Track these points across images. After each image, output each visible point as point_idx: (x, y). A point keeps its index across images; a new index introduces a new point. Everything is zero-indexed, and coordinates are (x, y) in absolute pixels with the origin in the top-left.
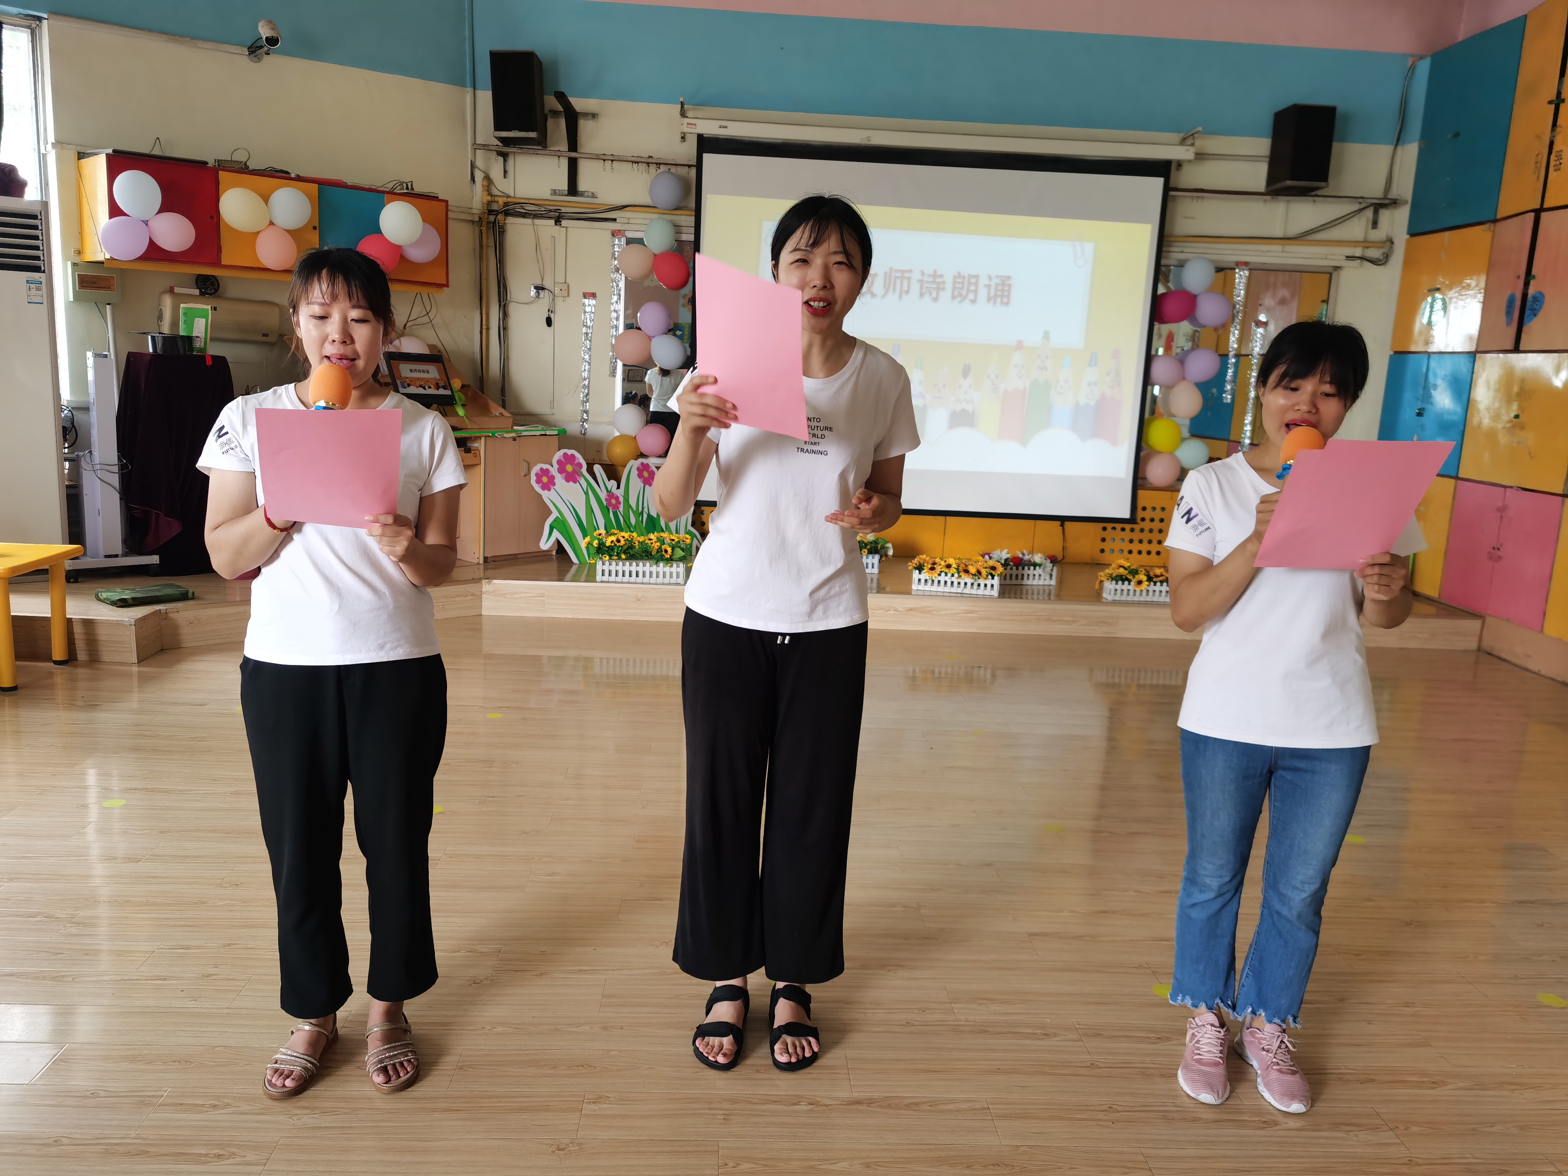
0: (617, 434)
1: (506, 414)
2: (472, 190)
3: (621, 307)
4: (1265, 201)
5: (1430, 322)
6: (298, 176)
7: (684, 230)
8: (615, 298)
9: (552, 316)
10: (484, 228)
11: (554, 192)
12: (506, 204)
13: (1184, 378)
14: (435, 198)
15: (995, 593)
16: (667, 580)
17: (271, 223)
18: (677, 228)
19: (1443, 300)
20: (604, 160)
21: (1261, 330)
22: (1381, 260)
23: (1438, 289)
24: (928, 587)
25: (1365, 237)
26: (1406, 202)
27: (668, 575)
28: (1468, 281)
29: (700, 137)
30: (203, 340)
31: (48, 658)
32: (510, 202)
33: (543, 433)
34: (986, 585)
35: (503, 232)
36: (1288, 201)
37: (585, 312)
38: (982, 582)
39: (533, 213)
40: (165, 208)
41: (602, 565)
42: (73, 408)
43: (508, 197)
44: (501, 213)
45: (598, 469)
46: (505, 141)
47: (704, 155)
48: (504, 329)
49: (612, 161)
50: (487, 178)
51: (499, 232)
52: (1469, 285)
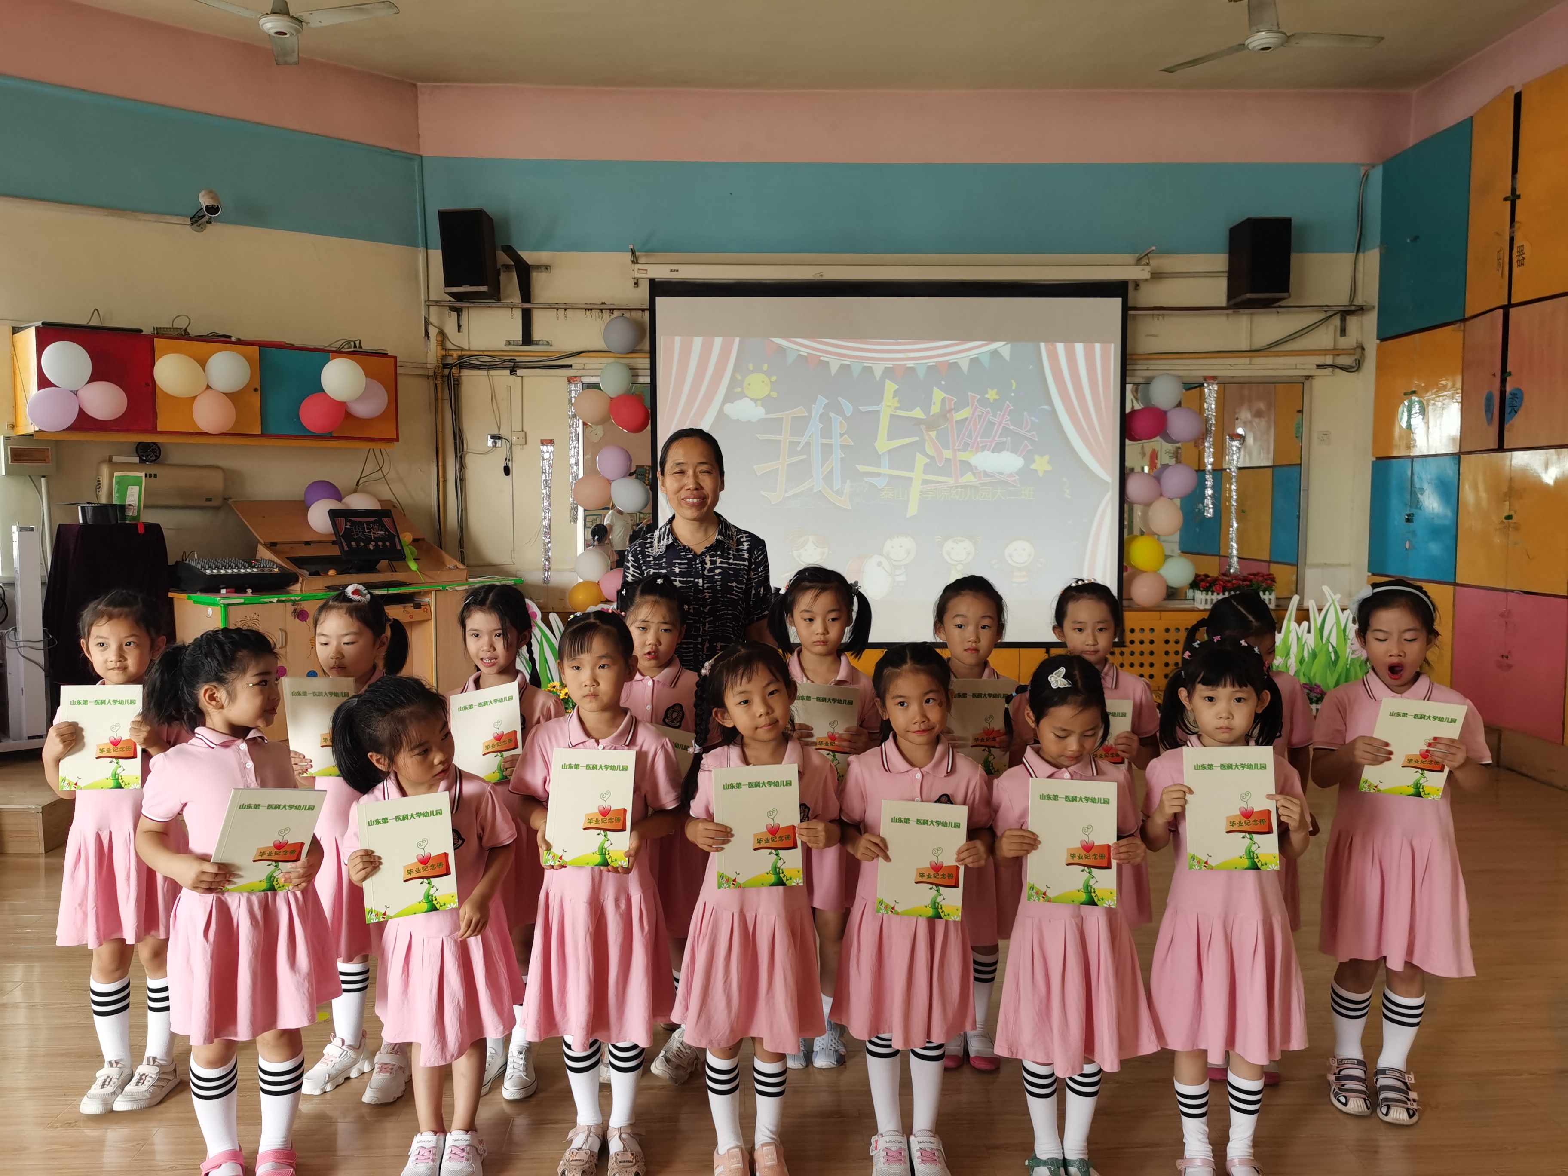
0: (581, 580)
1: (461, 566)
2: (426, 346)
3: (580, 452)
4: (1228, 315)
5: (1409, 425)
6: (239, 339)
7: (641, 372)
8: (575, 442)
9: (510, 465)
10: (439, 382)
11: (509, 343)
12: (460, 357)
13: (1161, 495)
14: (384, 355)
17: (209, 387)
18: (634, 371)
19: (1420, 402)
20: (557, 309)
21: (1236, 443)
22: (1353, 367)
23: (1414, 392)
25: (1335, 345)
26: (1374, 307)
28: (1444, 382)
29: (652, 282)
30: (136, 508)
32: (463, 356)
35: (458, 385)
36: (1252, 314)
37: (543, 459)
39: (488, 364)
40: (96, 376)
42: (4, 584)
43: (462, 350)
44: (455, 366)
46: (458, 297)
47: (657, 298)
48: (461, 480)
49: (565, 309)
50: (442, 334)
51: (454, 385)
52: (1445, 386)
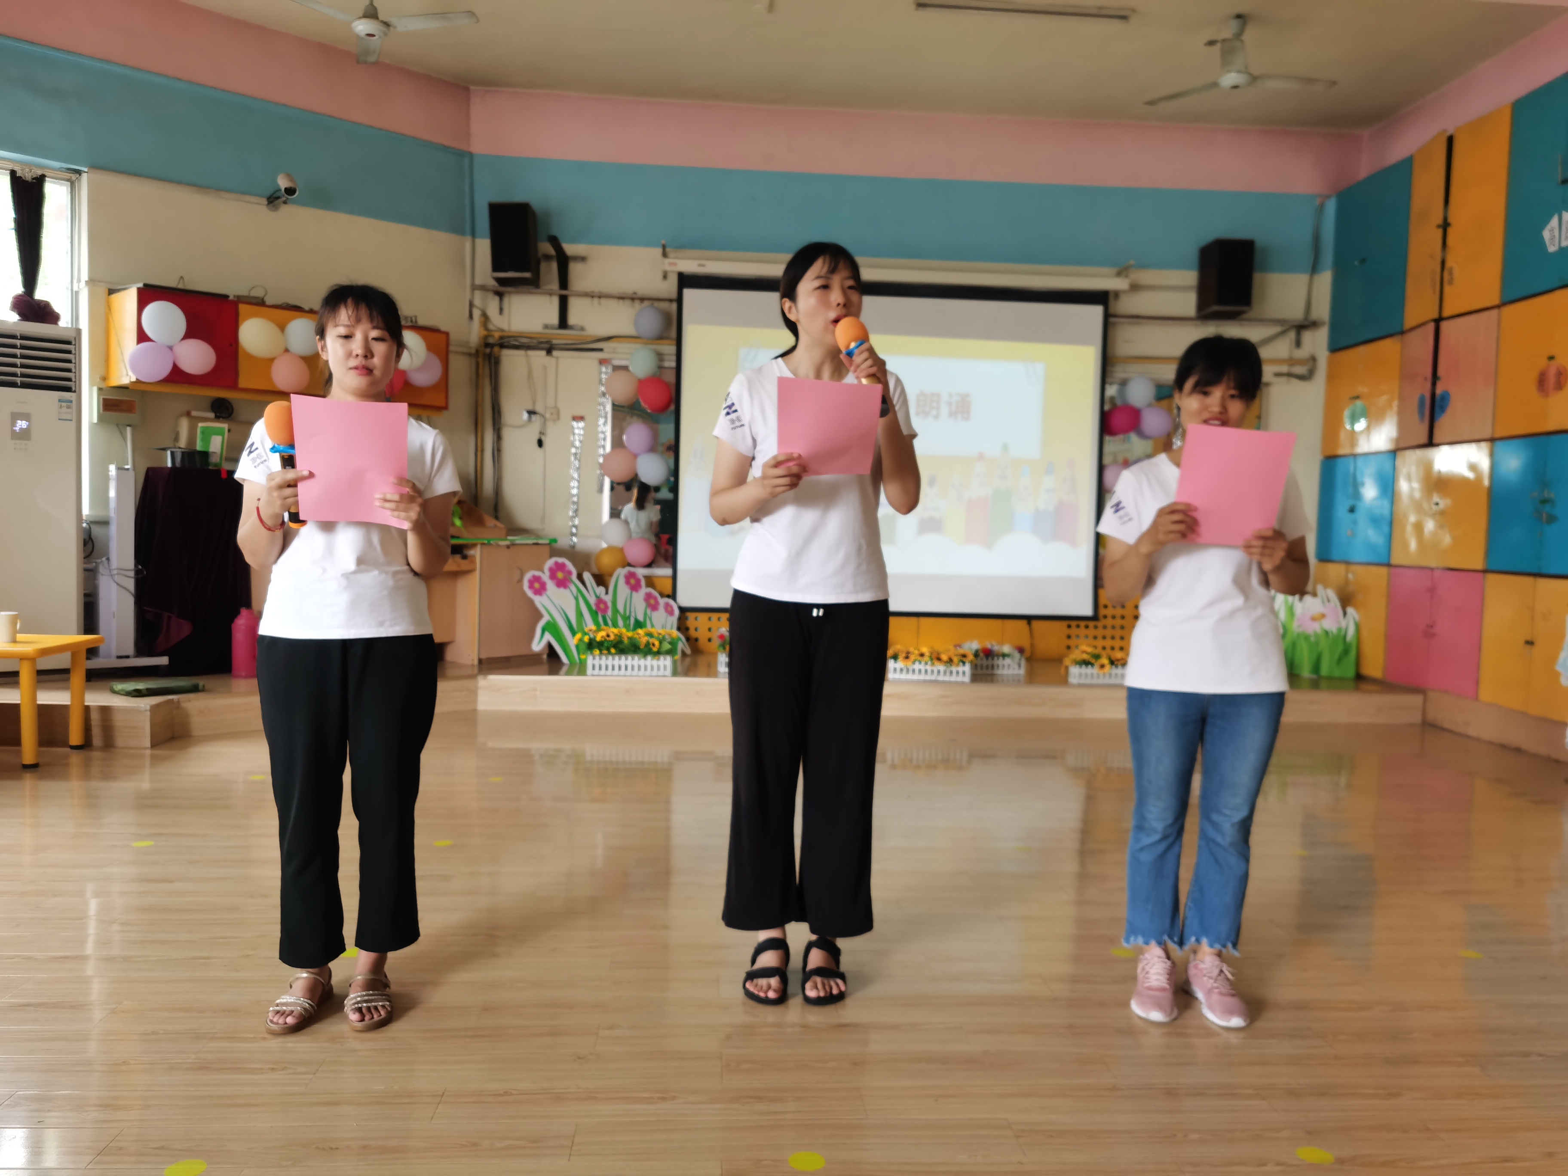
0: (604, 545)
1: (500, 526)
2: (469, 326)
3: (608, 429)
4: (1197, 322)
5: (1353, 429)
7: (666, 357)
8: (602, 420)
9: (543, 438)
10: (480, 360)
11: (546, 327)
12: (501, 338)
14: (438, 331)
15: (967, 679)
16: (655, 672)
17: (287, 350)
18: (660, 356)
19: (1363, 406)
20: (592, 297)
22: (1306, 376)
23: (1358, 398)
24: (904, 676)
25: (1290, 355)
26: (1325, 322)
27: (655, 668)
29: (680, 274)
30: (219, 456)
31: (65, 743)
32: (505, 336)
33: (535, 541)
34: (958, 673)
35: (498, 363)
37: (574, 434)
38: (954, 669)
39: (526, 345)
40: (189, 334)
41: (593, 660)
42: (91, 522)
43: (502, 331)
44: (496, 345)
45: (587, 576)
46: (501, 281)
47: (685, 290)
48: (497, 451)
49: (600, 297)
50: (484, 315)
51: (494, 363)
52: (1384, 391)
